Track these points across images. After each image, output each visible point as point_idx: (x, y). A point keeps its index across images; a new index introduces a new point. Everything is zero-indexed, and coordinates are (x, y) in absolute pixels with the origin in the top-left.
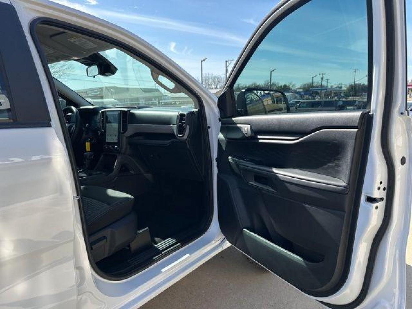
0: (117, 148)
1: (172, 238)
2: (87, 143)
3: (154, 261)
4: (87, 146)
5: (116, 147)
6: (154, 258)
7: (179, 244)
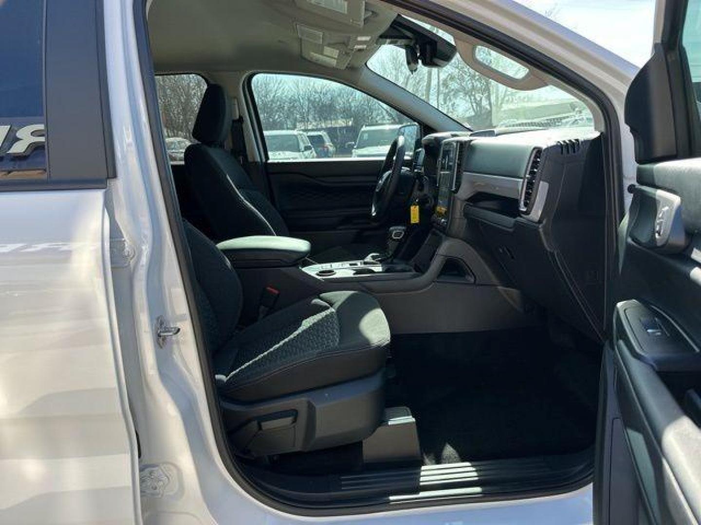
0: (444, 222)
1: (472, 466)
2: (412, 208)
3: (387, 506)
4: (412, 212)
5: (443, 220)
6: (391, 498)
7: (478, 489)
